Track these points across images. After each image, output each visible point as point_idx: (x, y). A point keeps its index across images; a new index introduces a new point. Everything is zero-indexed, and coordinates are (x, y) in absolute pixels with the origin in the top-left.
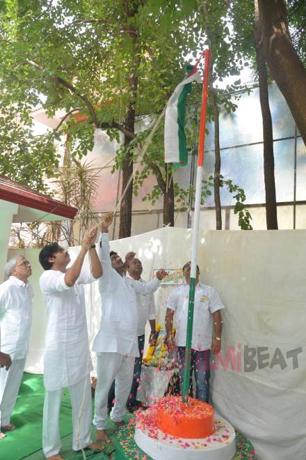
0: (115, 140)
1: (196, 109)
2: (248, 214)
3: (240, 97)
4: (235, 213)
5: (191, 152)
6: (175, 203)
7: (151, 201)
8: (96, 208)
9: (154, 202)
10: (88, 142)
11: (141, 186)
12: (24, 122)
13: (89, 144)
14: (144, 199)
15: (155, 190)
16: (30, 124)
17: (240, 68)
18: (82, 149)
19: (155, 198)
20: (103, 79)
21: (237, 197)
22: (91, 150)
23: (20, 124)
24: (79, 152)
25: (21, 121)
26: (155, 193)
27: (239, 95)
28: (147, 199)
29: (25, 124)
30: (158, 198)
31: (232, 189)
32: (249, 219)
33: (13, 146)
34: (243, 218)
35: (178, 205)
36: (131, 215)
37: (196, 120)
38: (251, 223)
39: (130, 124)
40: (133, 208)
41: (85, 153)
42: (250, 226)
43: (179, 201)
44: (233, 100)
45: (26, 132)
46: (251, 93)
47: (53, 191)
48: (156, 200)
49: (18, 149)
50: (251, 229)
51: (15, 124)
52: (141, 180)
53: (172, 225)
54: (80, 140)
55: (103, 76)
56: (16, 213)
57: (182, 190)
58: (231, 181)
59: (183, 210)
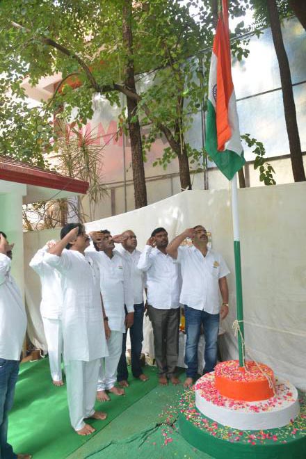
0: (115, 104)
1: (201, 60)
2: (270, 168)
3: (249, 41)
4: (255, 168)
5: (200, 108)
6: (190, 165)
7: (163, 165)
8: (103, 180)
9: (165, 166)
10: (86, 110)
11: (149, 150)
12: (16, 94)
13: (88, 112)
14: (155, 164)
15: (166, 154)
16: (23, 96)
17: (245, 7)
18: (81, 118)
19: (166, 162)
20: (88, 38)
21: (256, 151)
22: (91, 118)
23: (12, 97)
24: (78, 122)
25: (13, 94)
26: (166, 157)
27: (247, 40)
28: (158, 164)
29: (17, 97)
30: (169, 162)
31: (250, 143)
32: (272, 173)
33: (8, 122)
34: (264, 172)
35: (192, 167)
36: (144, 182)
37: (201, 72)
38: (275, 177)
39: (131, 85)
40: (146, 175)
41: (85, 122)
42: (273, 180)
43: (192, 162)
44: (242, 46)
45: (19, 106)
46: (261, 35)
47: (56, 166)
48: (168, 164)
49: (15, 125)
50: (275, 183)
51: (7, 98)
52: (149, 144)
53: (190, 189)
54: (78, 108)
55: (87, 34)
56: (25, 194)
57: (195, 150)
58: (249, 135)
59: (199, 171)
